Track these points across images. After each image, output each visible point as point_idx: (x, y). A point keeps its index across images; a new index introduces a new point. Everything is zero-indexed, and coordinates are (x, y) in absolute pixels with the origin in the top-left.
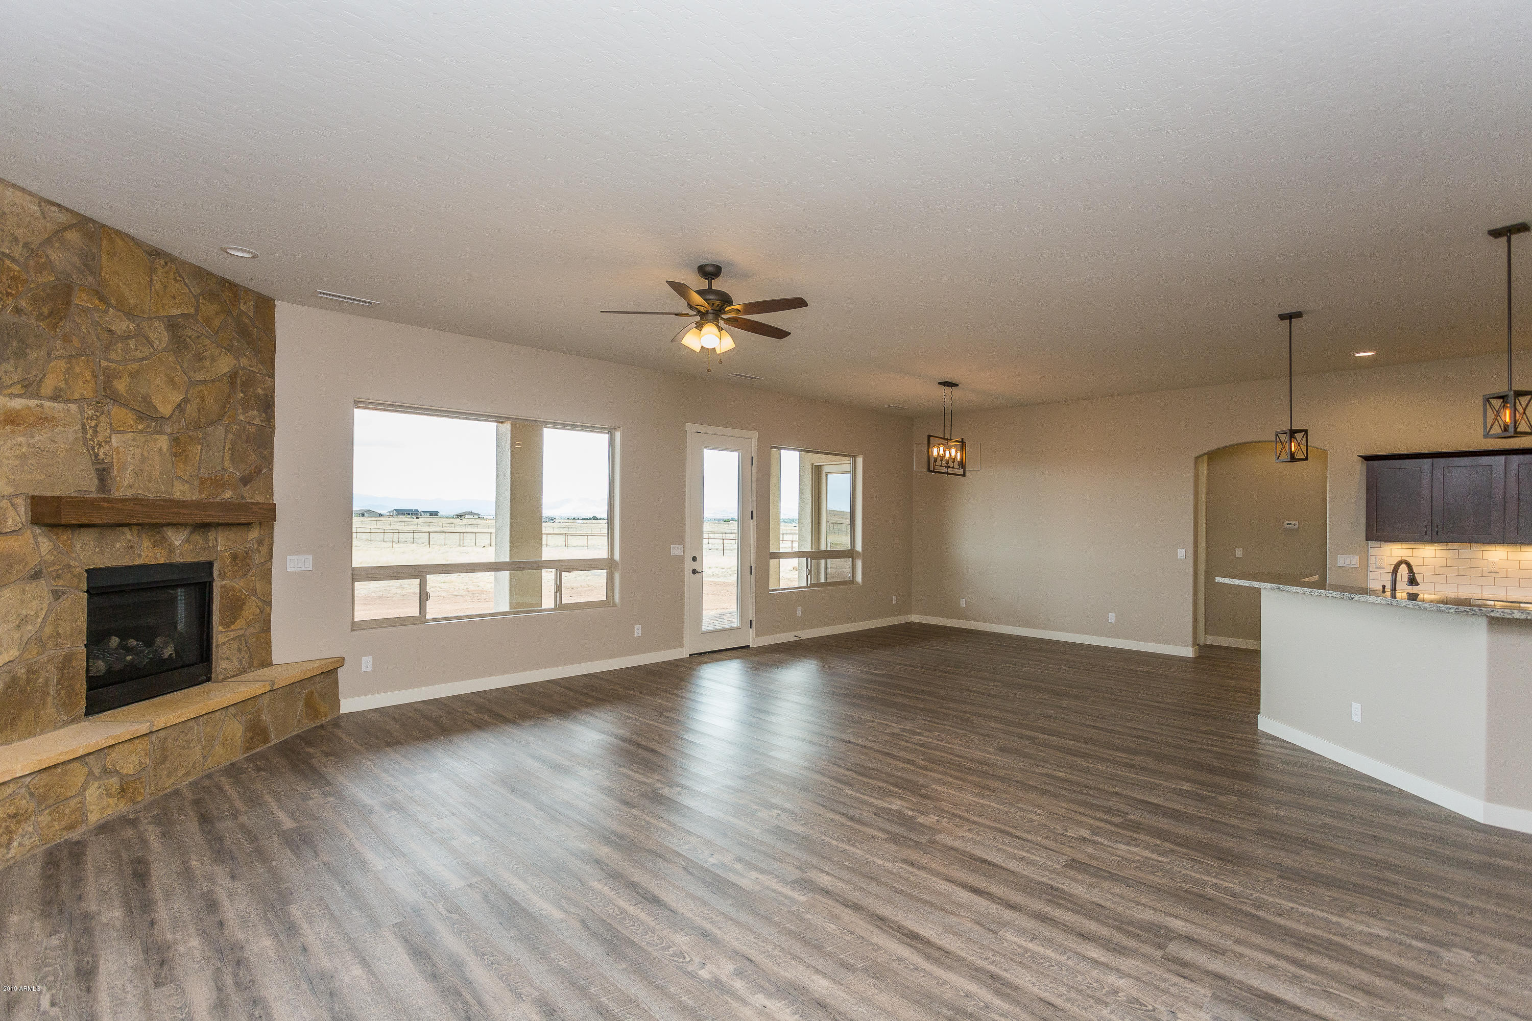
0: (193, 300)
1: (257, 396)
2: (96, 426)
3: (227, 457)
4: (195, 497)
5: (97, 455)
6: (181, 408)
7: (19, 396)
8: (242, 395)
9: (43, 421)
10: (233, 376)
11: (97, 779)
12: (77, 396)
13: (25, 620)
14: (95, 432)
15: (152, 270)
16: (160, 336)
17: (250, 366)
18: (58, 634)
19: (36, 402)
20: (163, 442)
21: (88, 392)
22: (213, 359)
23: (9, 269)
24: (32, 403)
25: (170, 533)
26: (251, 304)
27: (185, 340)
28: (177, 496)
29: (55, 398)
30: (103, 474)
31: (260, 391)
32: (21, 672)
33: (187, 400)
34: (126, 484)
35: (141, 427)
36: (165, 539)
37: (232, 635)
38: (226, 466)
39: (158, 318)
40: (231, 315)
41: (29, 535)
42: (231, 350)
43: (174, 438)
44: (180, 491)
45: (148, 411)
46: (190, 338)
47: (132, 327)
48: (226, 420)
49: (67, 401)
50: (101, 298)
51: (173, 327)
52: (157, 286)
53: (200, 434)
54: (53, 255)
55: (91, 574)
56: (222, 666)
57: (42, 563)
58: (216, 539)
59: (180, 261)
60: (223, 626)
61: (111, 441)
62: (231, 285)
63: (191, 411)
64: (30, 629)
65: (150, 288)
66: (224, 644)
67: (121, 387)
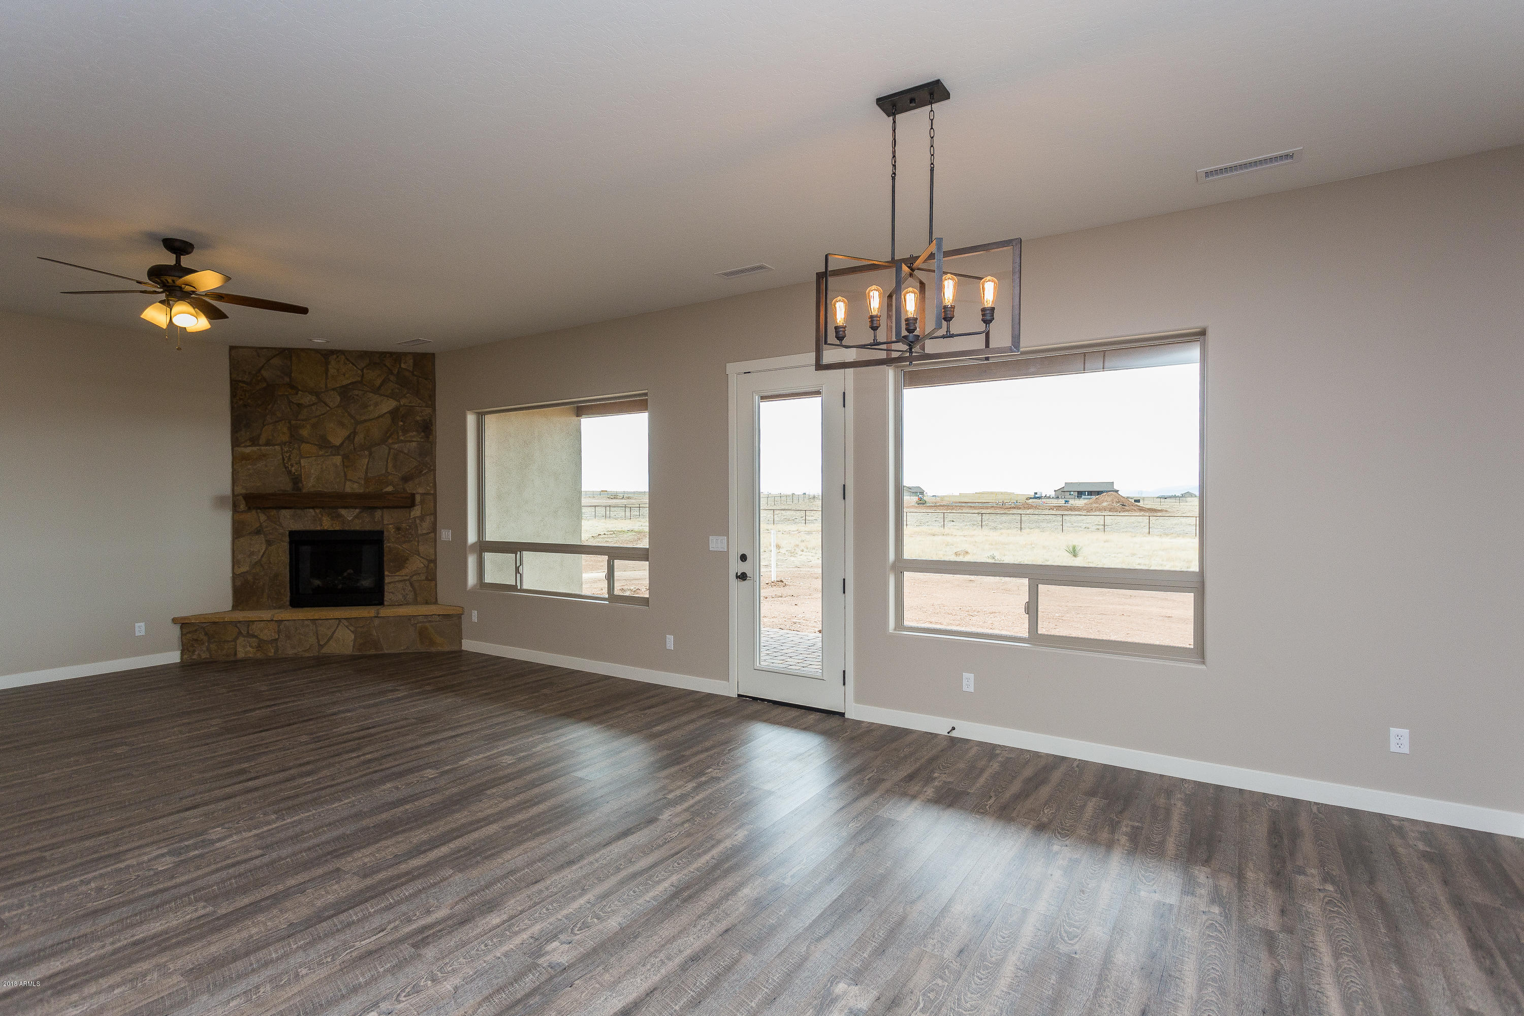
0: (359, 372)
1: (417, 421)
2: (290, 455)
3: (390, 465)
4: (362, 491)
5: (290, 471)
6: (350, 438)
7: (250, 446)
8: (401, 423)
9: (263, 456)
10: (394, 413)
11: (244, 636)
12: (278, 442)
13: (252, 553)
14: (289, 459)
15: (327, 363)
16: (334, 400)
17: (409, 403)
18: (270, 563)
19: (258, 448)
20: (338, 460)
21: (286, 438)
22: (376, 404)
23: (242, 387)
24: (255, 448)
25: (343, 512)
26: (411, 362)
27: (353, 397)
28: (348, 490)
29: (266, 445)
30: (296, 480)
31: (418, 418)
32: (250, 578)
33: (355, 433)
34: (310, 484)
35: (321, 453)
36: (339, 516)
37: (397, 578)
38: (389, 471)
39: (333, 389)
40: (392, 373)
41: (254, 512)
42: (392, 396)
43: (345, 457)
44: (350, 488)
45: (324, 444)
46: (358, 395)
47: (314, 398)
48: (390, 441)
49: (274, 445)
50: (293, 387)
51: (344, 391)
52: (332, 371)
53: (366, 453)
54: (265, 373)
55: (292, 534)
56: (388, 597)
57: (261, 526)
58: (382, 517)
59: (350, 352)
60: (389, 571)
61: (300, 463)
62: (391, 354)
63: (359, 438)
64: (255, 558)
65: (327, 374)
66: (390, 583)
67: (305, 433)
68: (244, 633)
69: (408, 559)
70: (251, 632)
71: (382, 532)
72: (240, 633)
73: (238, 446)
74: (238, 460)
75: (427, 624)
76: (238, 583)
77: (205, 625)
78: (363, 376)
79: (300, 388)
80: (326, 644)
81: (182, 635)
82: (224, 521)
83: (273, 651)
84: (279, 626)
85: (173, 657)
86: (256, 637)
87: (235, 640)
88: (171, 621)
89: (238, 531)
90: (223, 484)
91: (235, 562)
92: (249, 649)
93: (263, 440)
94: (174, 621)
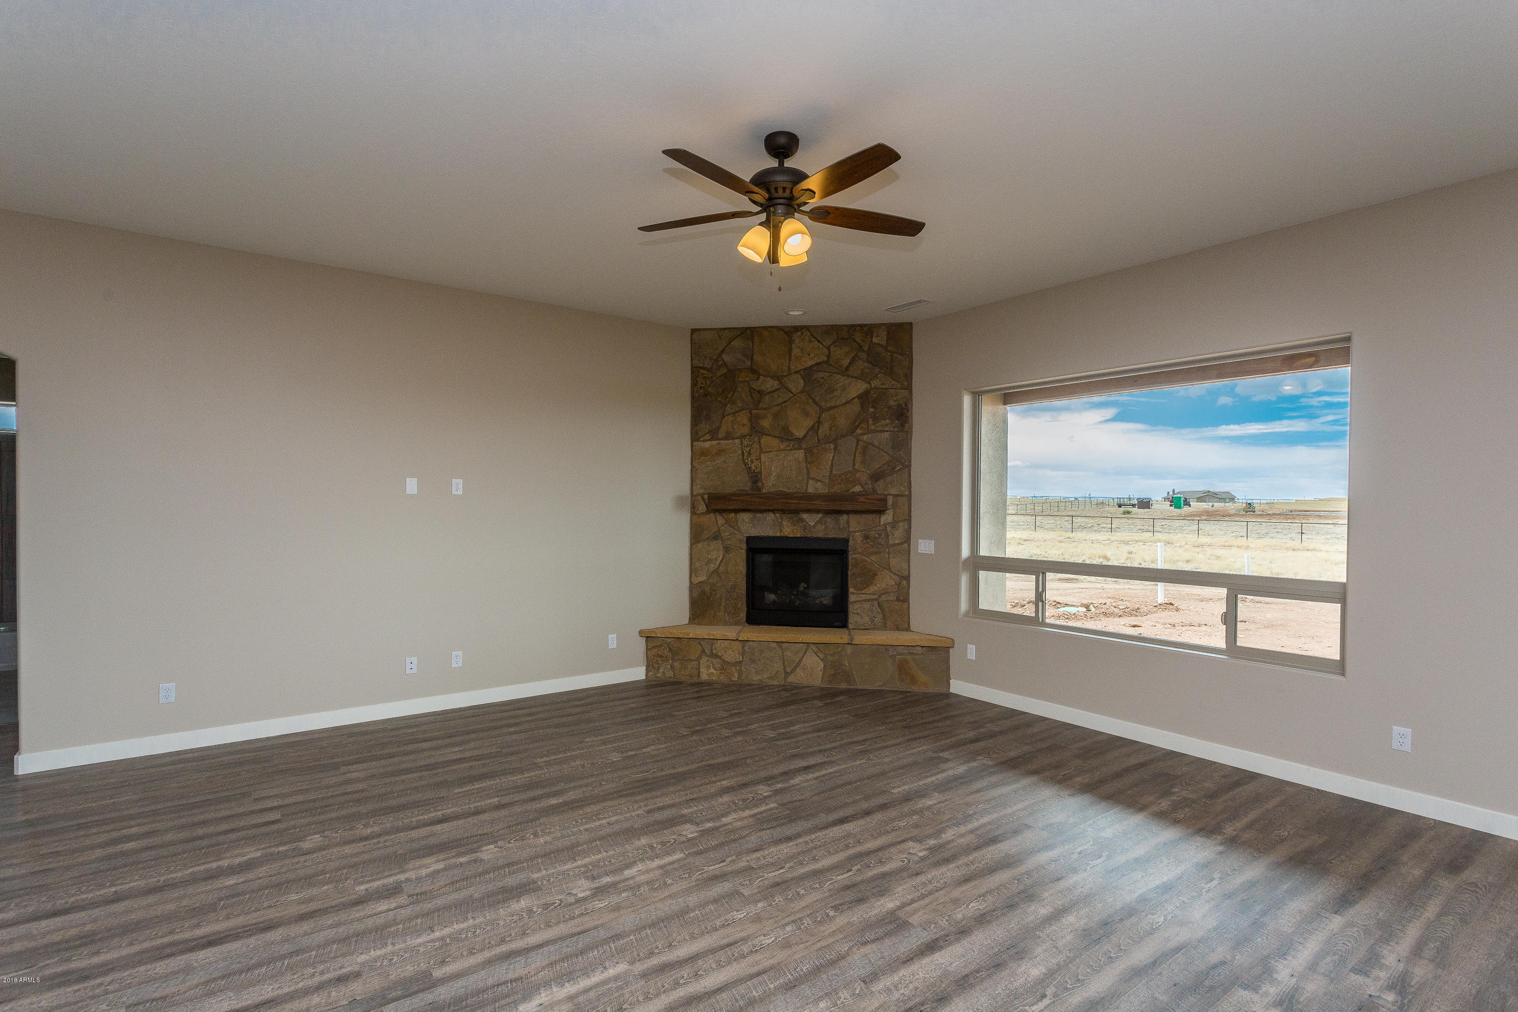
0: (825, 350)
1: (890, 407)
2: (750, 450)
3: (859, 459)
4: (826, 491)
5: (750, 468)
6: (814, 429)
7: (709, 440)
8: (872, 410)
9: (721, 452)
10: (864, 398)
11: (708, 656)
12: (738, 435)
13: (710, 561)
14: (749, 454)
15: (791, 342)
16: (796, 384)
17: (882, 385)
18: (727, 572)
19: (716, 442)
20: (800, 454)
21: (746, 430)
22: (844, 388)
23: (703, 374)
24: (714, 443)
25: (805, 516)
26: (884, 334)
27: (818, 381)
28: (811, 490)
29: (726, 438)
30: (756, 478)
31: (892, 403)
32: (707, 589)
33: (819, 422)
34: (770, 484)
35: (782, 447)
36: (802, 520)
37: (864, 597)
38: (856, 467)
39: (796, 372)
40: (864, 351)
41: (712, 515)
42: (862, 377)
43: (809, 451)
44: (812, 488)
45: (786, 436)
46: (823, 378)
47: (776, 384)
48: (859, 431)
49: (733, 439)
50: (753, 370)
51: (808, 373)
52: (796, 351)
53: (832, 446)
54: (726, 358)
55: (749, 540)
56: (852, 619)
57: (719, 531)
58: (848, 522)
59: (816, 327)
60: (855, 588)
61: (760, 458)
62: (861, 326)
63: (824, 430)
64: (713, 567)
65: (790, 354)
66: (855, 602)
67: (765, 423)
68: (708, 652)
69: (876, 575)
70: (714, 652)
71: (846, 541)
72: (703, 651)
73: (698, 440)
74: (697, 456)
75: (909, 658)
76: (696, 594)
77: (669, 640)
78: (829, 356)
79: (761, 372)
80: (793, 671)
81: (648, 649)
82: (682, 523)
83: (736, 675)
84: (743, 647)
85: (638, 673)
86: (720, 657)
87: (698, 659)
88: (638, 634)
89: (697, 535)
90: (681, 483)
91: (693, 571)
92: (712, 670)
93: (721, 435)
94: (641, 633)
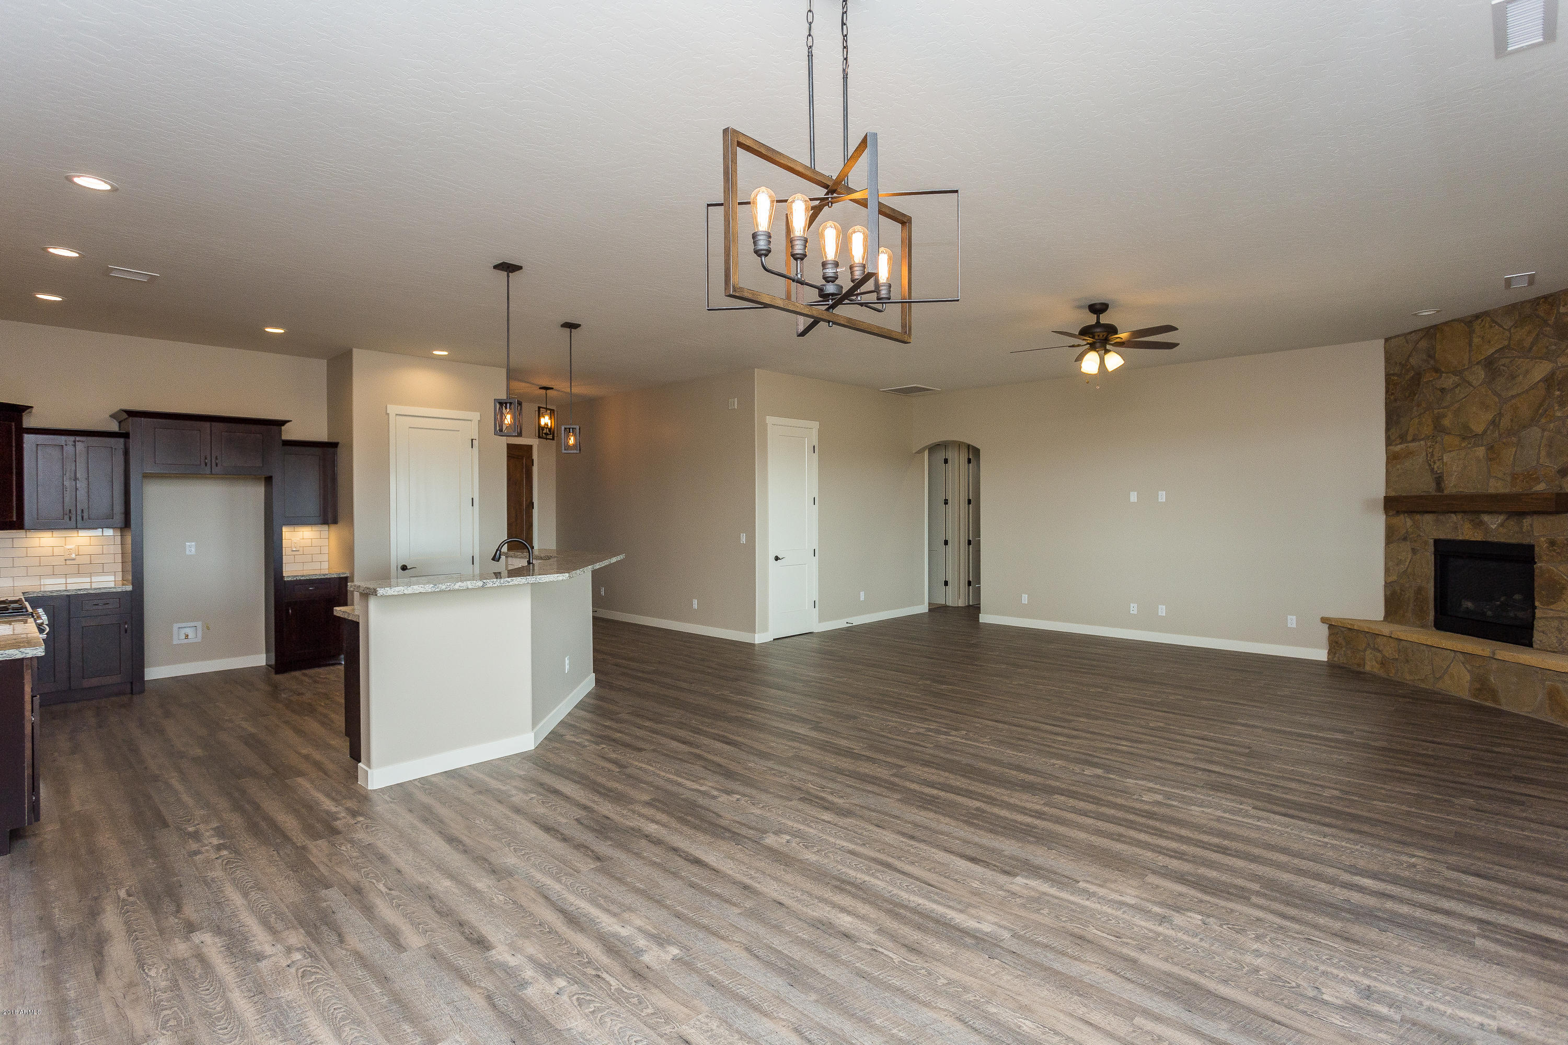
0: (1507, 333)
2: (1433, 452)
3: (1543, 453)
4: (1507, 491)
5: (1433, 469)
6: (1495, 422)
7: (1401, 443)
8: (1558, 393)
9: (1410, 454)
10: (1549, 381)
11: (1371, 649)
12: (1423, 436)
13: (1401, 561)
14: (1432, 455)
15: (1471, 332)
16: (1479, 376)
18: (1414, 574)
19: (1406, 445)
20: (1481, 451)
21: (1430, 431)
22: (1527, 372)
23: (1395, 380)
24: (1403, 446)
25: (1486, 518)
27: (1500, 369)
28: (1492, 491)
29: (1413, 440)
30: (1439, 481)
32: (1397, 589)
33: (1500, 415)
34: (1452, 486)
35: (1463, 445)
36: (1482, 523)
37: (1551, 614)
38: (1541, 461)
39: (1478, 363)
40: (1548, 325)
41: (1402, 516)
42: (1546, 357)
43: (1490, 448)
44: (1496, 487)
45: (1466, 433)
46: (1504, 365)
47: (1457, 379)
48: (1543, 421)
49: (1420, 440)
50: (1437, 370)
51: (1489, 364)
52: (1476, 340)
53: (1514, 439)
54: (1413, 361)
55: (1438, 543)
56: (1537, 636)
57: (1407, 532)
58: (1531, 525)
59: (1495, 311)
60: (1542, 603)
61: (1442, 459)
62: (1546, 298)
63: (1505, 422)
64: (1402, 567)
65: (1470, 345)
66: (1540, 618)
67: (1446, 422)
68: (1372, 646)
69: (1564, 589)
70: (1381, 647)
71: (1533, 547)
72: (1368, 644)
73: (1390, 445)
74: (1392, 459)
75: (1560, 685)
76: (1388, 593)
77: (1343, 629)
78: (1510, 339)
79: (1443, 370)
80: (1441, 677)
81: (1330, 635)
82: (1378, 523)
83: (1393, 671)
84: (1399, 645)
85: (1321, 654)
86: (1379, 651)
87: (1365, 650)
88: (1319, 620)
89: (1391, 536)
91: (1387, 571)
92: (1374, 663)
93: (1410, 438)
94: (1324, 620)
